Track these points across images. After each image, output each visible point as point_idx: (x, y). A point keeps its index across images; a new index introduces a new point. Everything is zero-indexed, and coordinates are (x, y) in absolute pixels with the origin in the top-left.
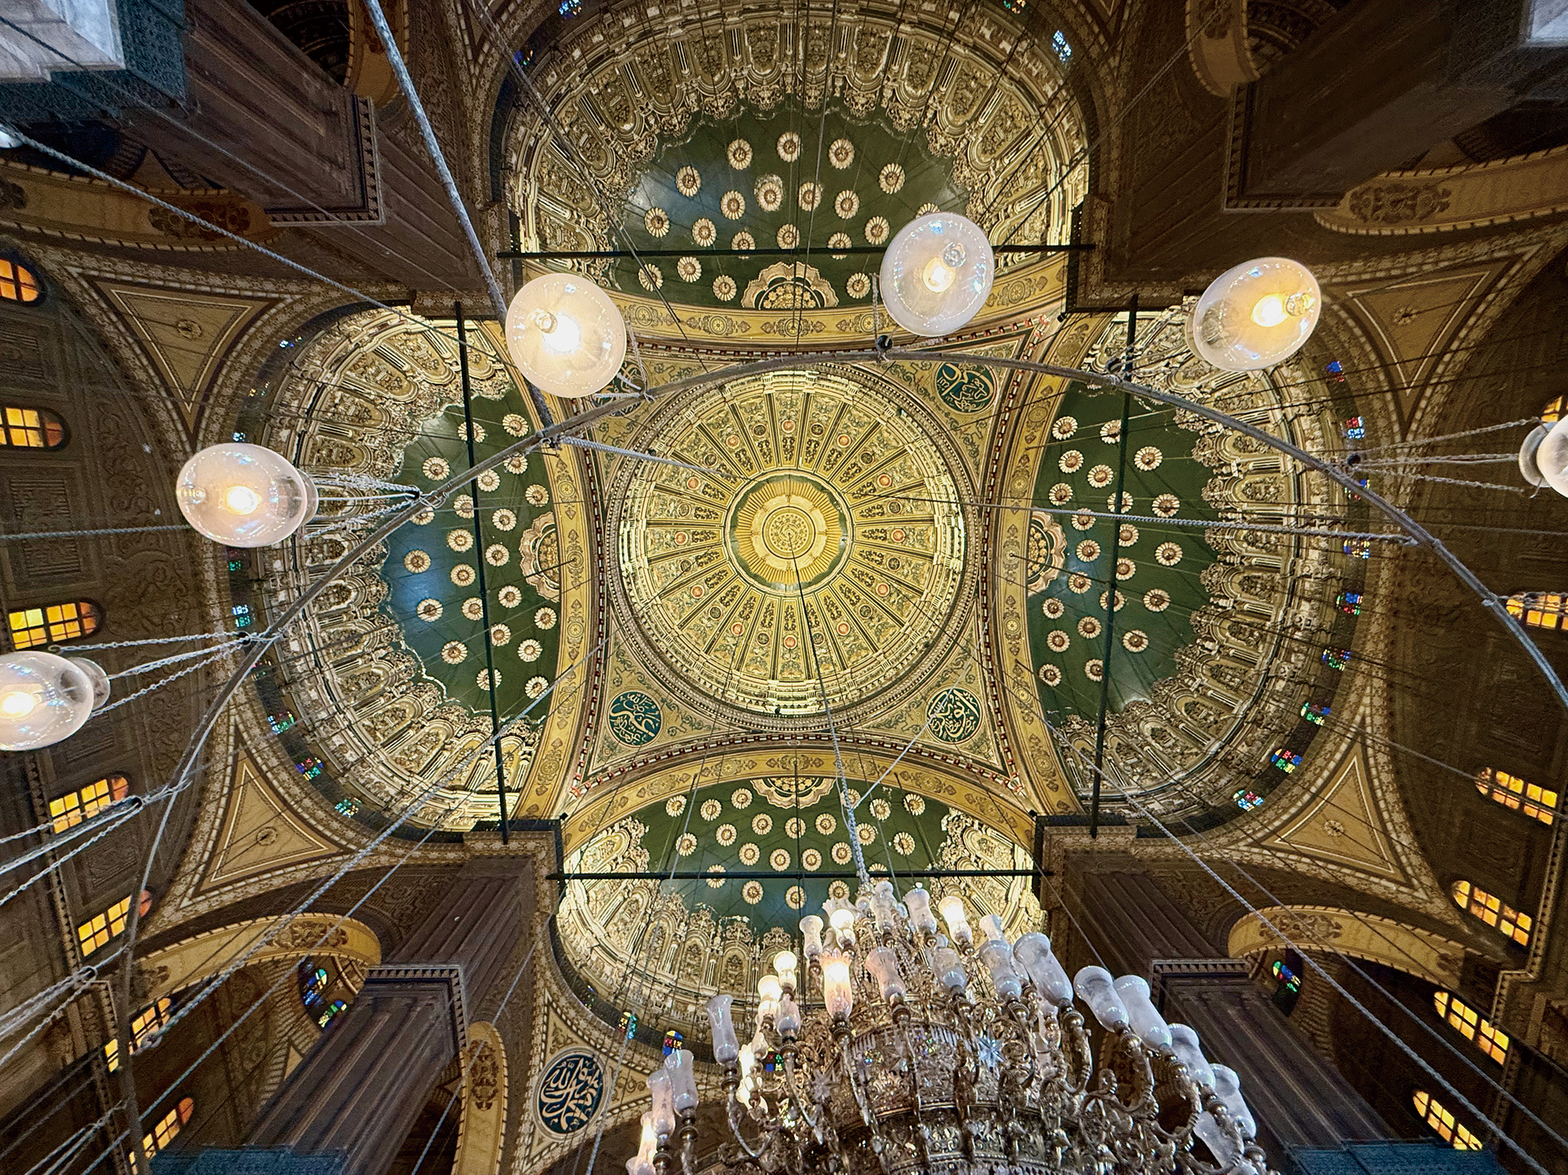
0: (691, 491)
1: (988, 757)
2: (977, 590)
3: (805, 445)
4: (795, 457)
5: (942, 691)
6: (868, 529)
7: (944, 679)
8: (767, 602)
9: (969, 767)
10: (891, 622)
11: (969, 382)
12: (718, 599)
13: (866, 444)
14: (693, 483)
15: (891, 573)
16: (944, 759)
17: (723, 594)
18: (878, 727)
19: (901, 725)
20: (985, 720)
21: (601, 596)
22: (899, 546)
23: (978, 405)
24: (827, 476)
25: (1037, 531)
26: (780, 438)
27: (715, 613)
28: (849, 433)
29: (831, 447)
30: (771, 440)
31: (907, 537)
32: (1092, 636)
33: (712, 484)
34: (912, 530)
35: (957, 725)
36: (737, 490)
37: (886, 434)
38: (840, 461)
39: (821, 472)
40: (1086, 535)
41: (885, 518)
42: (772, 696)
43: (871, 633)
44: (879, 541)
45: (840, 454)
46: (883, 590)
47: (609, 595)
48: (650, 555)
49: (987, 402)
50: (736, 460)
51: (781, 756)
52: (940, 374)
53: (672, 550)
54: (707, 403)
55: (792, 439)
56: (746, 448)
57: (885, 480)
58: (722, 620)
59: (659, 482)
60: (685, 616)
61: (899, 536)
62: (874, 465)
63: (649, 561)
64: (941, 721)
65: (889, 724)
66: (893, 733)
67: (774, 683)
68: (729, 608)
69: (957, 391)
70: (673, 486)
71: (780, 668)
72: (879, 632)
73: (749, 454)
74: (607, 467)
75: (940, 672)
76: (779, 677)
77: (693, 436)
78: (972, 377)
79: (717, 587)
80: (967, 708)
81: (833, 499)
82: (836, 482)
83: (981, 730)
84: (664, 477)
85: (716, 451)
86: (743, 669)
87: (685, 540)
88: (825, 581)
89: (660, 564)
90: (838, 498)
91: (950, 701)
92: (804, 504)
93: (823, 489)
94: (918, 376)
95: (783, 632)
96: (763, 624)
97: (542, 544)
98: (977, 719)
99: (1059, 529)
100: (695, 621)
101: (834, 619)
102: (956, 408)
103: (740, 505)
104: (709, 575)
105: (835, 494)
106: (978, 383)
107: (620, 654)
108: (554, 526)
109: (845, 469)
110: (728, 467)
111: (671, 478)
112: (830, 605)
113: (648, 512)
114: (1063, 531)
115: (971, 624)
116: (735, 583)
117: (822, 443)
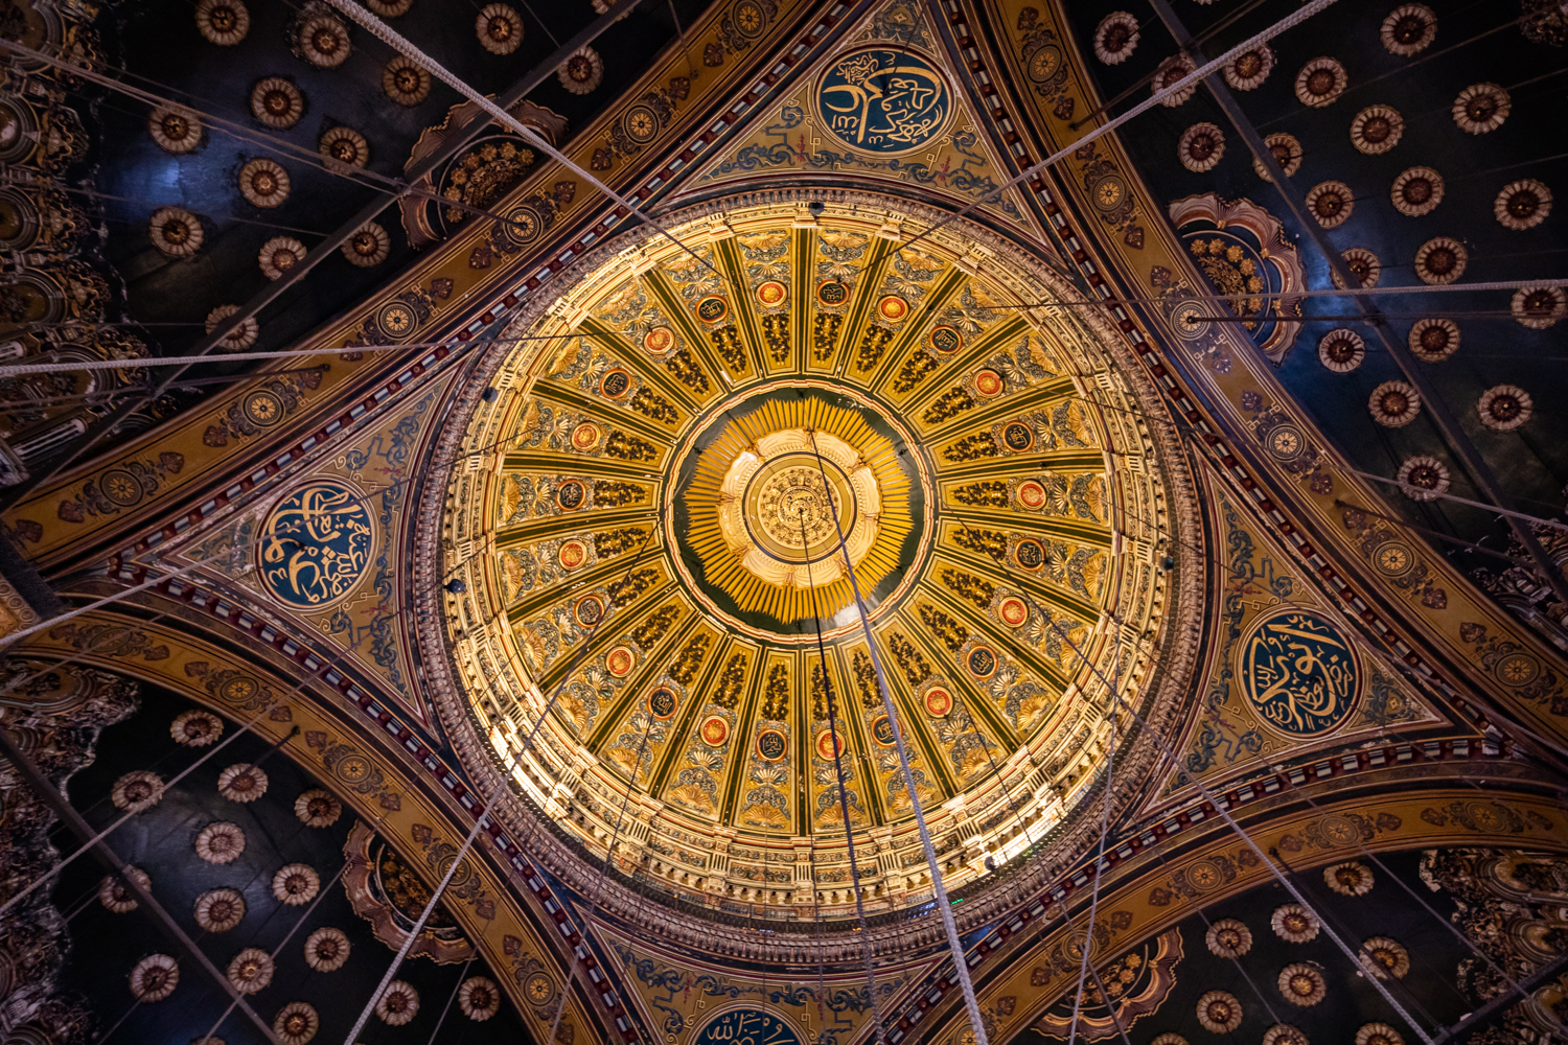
0: (578, 572)
1: (1412, 715)
2: (1179, 420)
3: (713, 347)
4: (712, 379)
5: (1249, 639)
6: (927, 406)
7: (1238, 616)
8: (849, 658)
9: (1390, 755)
10: (1085, 545)
11: (886, 94)
12: (758, 716)
13: (814, 272)
14: (571, 557)
15: (1023, 455)
16: (1336, 767)
17: (762, 701)
18: (1182, 780)
19: (1220, 752)
20: (1363, 649)
21: (543, 896)
22: (1004, 398)
23: (931, 115)
24: (790, 365)
25: (1207, 239)
26: (661, 367)
27: (772, 746)
28: (770, 277)
29: (758, 319)
30: (647, 383)
31: (1003, 376)
32: (1451, 348)
33: (606, 530)
34: (1005, 357)
35: (1318, 689)
36: (655, 504)
37: (831, 238)
38: (792, 327)
39: (776, 369)
40: (1304, 181)
41: (942, 368)
42: (968, 832)
43: (1064, 587)
44: (964, 414)
45: (783, 318)
46: (1033, 497)
47: (554, 882)
48: (585, 737)
49: (943, 101)
50: (614, 460)
51: (1045, 956)
52: (828, 115)
53: (618, 695)
54: (489, 420)
55: (683, 354)
56: (616, 427)
57: (892, 307)
58: (792, 750)
59: (510, 603)
60: (721, 791)
61: (989, 384)
62: (854, 298)
63: (592, 747)
64: (1283, 698)
65: (1199, 763)
66: (1213, 777)
67: (957, 804)
68: (791, 718)
69: (877, 118)
70: (540, 588)
71: (950, 764)
72: (1078, 581)
73: (629, 433)
74: (394, 678)
75: (1221, 607)
76: (960, 782)
77: (509, 486)
78: (883, 82)
79: (743, 696)
80: (1312, 644)
81: (831, 399)
82: (814, 366)
83: (1366, 669)
84: (512, 589)
85: (569, 475)
86: (888, 815)
87: (626, 659)
88: (923, 546)
89: (615, 736)
90: (838, 390)
91: (1275, 651)
92: (792, 439)
93: (802, 394)
94: (794, 141)
95: (913, 693)
96: (868, 703)
97: (385, 877)
98: (1344, 655)
99: (1244, 205)
100: (746, 786)
101: (984, 604)
102: (899, 146)
103: (682, 526)
104: (715, 686)
105: (827, 387)
106: (902, 83)
107: (644, 971)
108: (378, 840)
109: (811, 334)
110: (611, 480)
111: (527, 579)
112: (961, 584)
113: (528, 667)
114: (1257, 203)
115: (1213, 483)
116: (771, 665)
117: (738, 323)
